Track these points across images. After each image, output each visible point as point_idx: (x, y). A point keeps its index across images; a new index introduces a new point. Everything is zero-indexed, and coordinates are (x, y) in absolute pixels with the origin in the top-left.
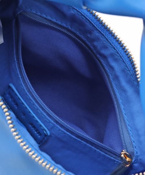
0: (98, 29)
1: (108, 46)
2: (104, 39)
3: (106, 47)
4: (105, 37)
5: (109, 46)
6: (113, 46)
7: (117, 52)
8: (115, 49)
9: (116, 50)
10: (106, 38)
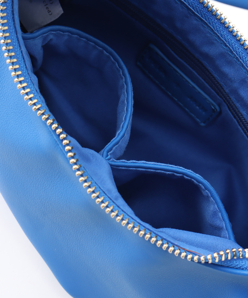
0: (196, 13)
1: (215, 42)
2: (207, 30)
3: (211, 43)
4: (209, 26)
5: (216, 40)
6: (224, 42)
7: (231, 50)
8: (226, 46)
9: (229, 48)
10: (210, 28)
